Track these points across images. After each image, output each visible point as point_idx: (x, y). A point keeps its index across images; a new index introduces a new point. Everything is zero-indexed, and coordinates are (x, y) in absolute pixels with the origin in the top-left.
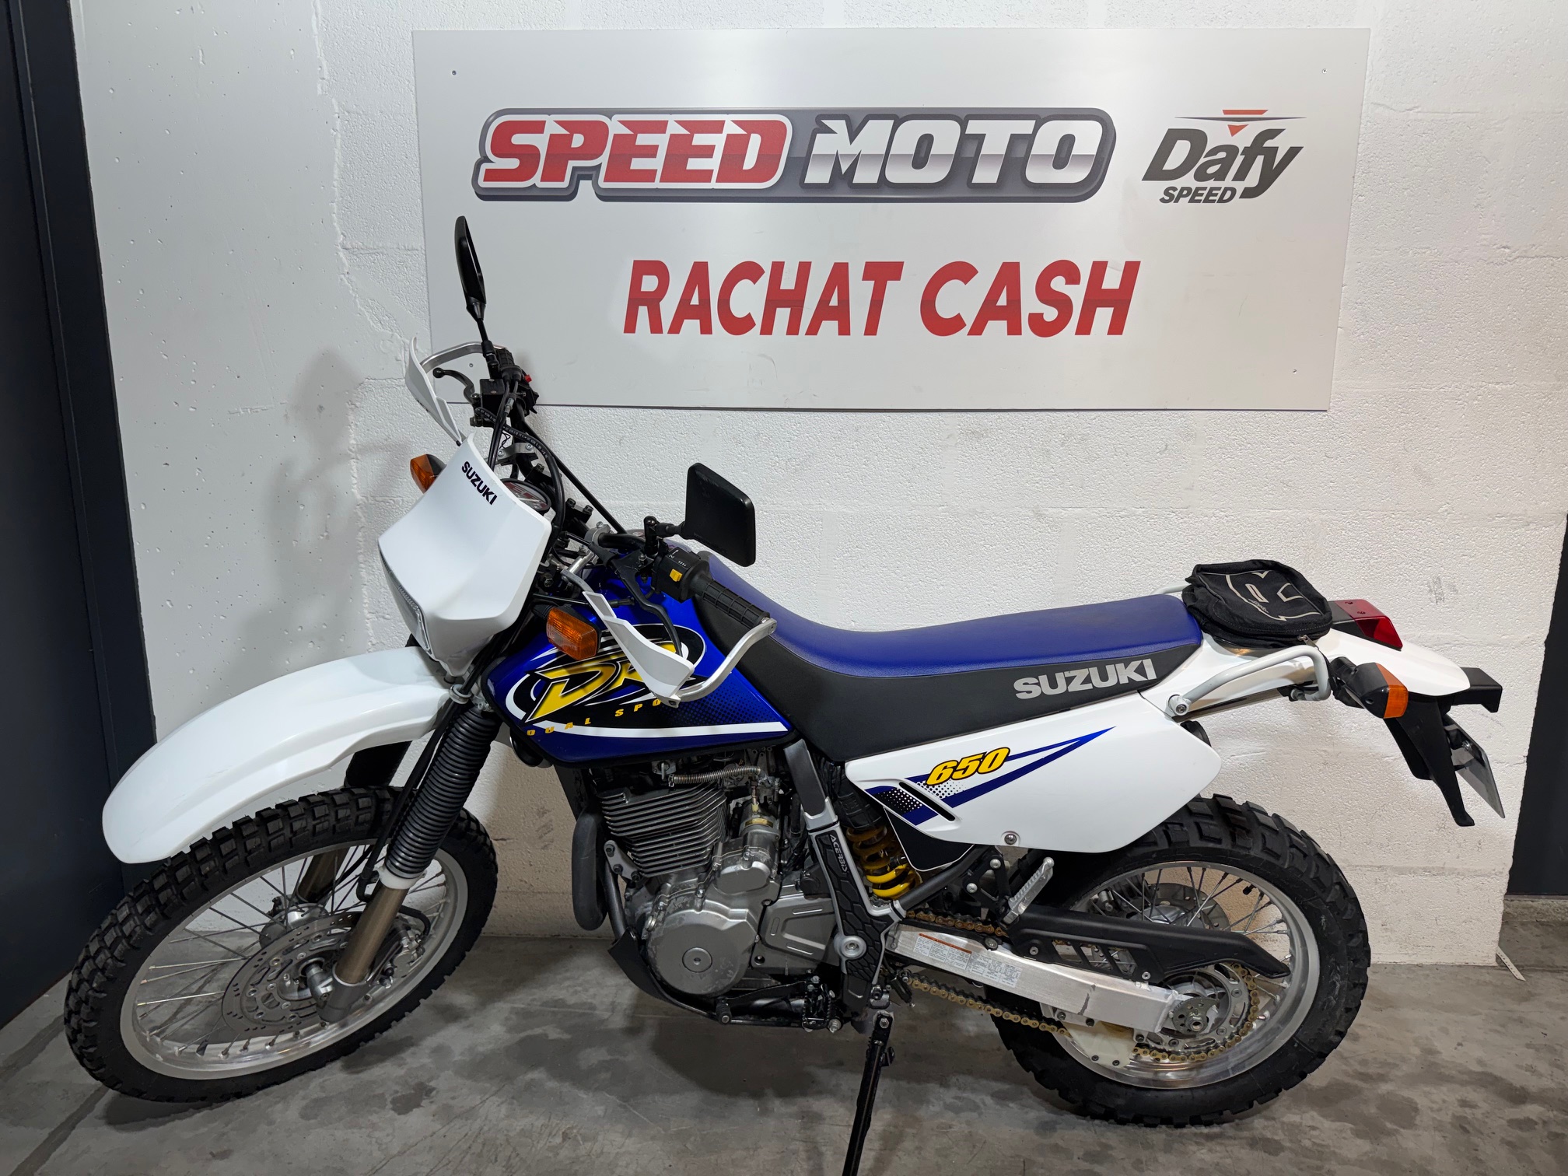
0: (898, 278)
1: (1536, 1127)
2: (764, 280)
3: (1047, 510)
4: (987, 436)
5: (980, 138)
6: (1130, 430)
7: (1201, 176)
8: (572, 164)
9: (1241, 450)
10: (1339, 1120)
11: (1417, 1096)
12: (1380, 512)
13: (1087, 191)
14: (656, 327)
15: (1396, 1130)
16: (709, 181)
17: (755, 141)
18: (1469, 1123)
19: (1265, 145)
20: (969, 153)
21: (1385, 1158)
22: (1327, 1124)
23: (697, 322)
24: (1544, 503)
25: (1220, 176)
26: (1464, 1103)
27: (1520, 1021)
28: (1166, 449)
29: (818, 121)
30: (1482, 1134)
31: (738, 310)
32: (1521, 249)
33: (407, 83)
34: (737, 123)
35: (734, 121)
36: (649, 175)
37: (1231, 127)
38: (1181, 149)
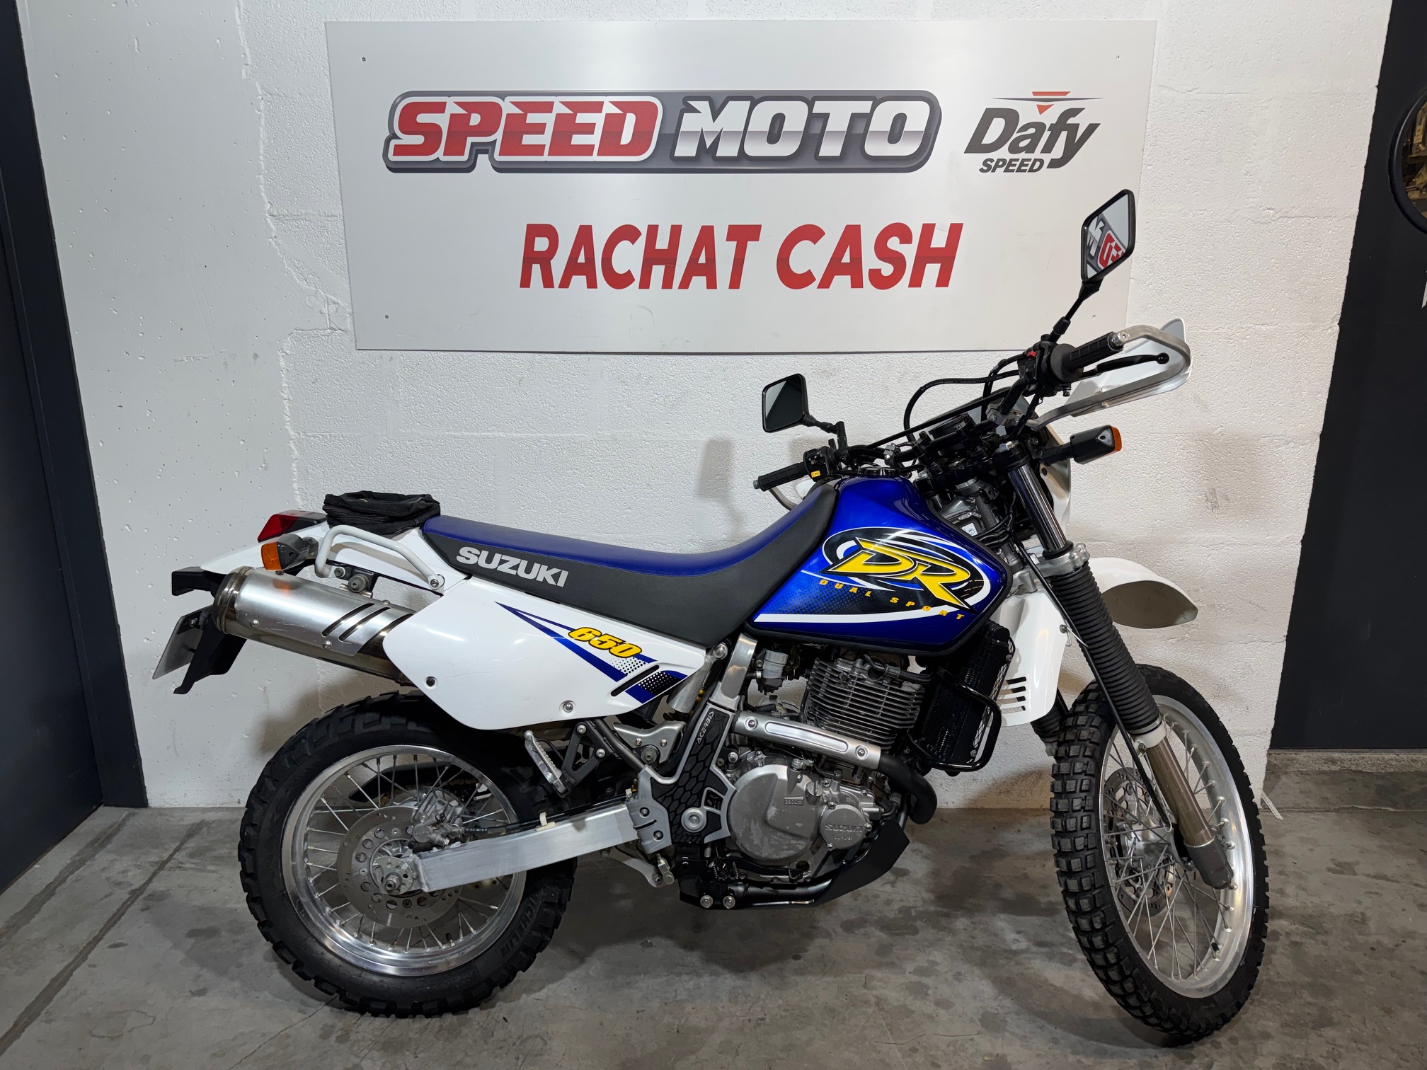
0: (757, 239)
1: (1281, 937)
2: (642, 241)
4: (835, 375)
5: (825, 117)
6: (955, 368)
7: (1014, 149)
8: (470, 140)
12: (1165, 435)
13: (918, 162)
14: (548, 283)
16: (591, 154)
17: (631, 119)
19: (1067, 123)
20: (816, 129)
23: (584, 278)
24: (1300, 425)
25: (1030, 148)
27: (1277, 853)
29: (684, 102)
31: (619, 267)
32: (1283, 210)
33: (322, 68)
34: (615, 104)
35: (612, 102)
36: (538, 150)
37: (1039, 107)
38: (998, 126)
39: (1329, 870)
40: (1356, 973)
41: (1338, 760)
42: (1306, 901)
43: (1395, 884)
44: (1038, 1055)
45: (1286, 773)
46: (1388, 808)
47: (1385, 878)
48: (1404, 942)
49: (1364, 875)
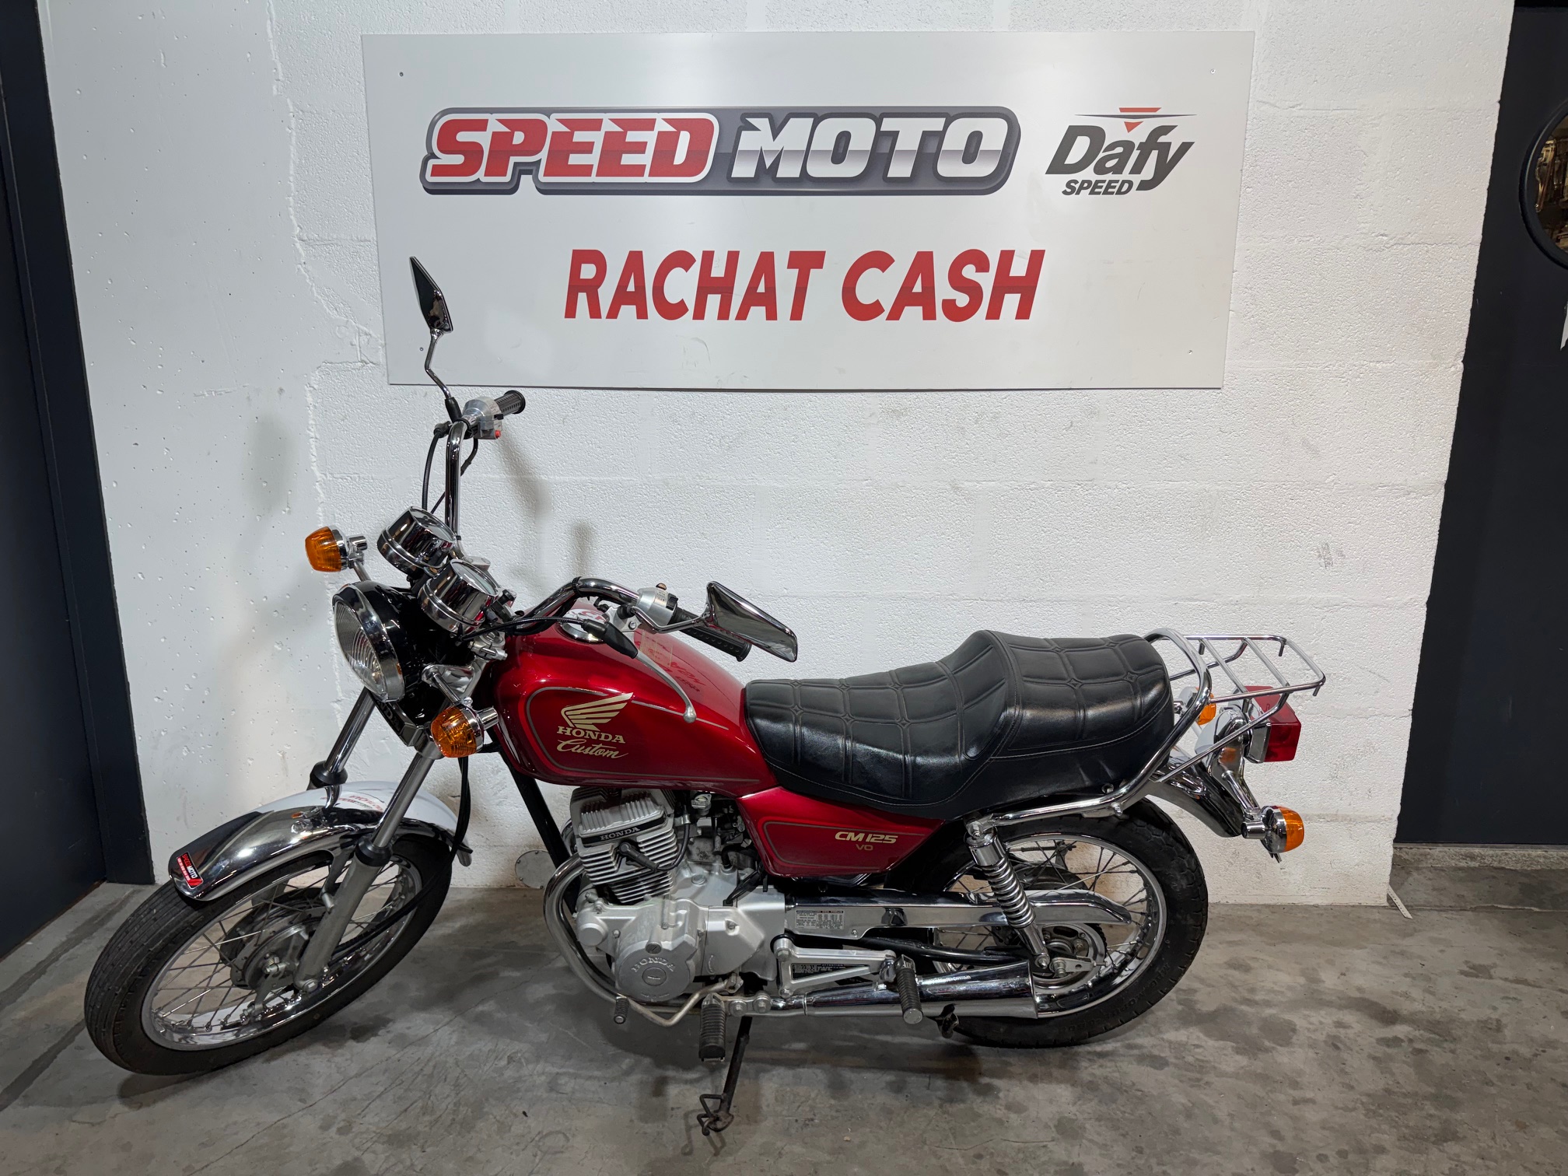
0: (820, 266)
1: (1403, 1044)
2: (696, 268)
3: (962, 484)
4: (907, 415)
5: (894, 135)
6: (1038, 408)
7: (1100, 169)
8: (513, 160)
9: (1141, 426)
10: (1222, 1039)
11: (1297, 1019)
12: (1271, 484)
13: (995, 184)
14: (595, 312)
15: (1273, 1048)
16: (642, 175)
17: (685, 138)
18: (1341, 1042)
19: (1158, 141)
20: (885, 148)
21: (1259, 1071)
22: (1211, 1043)
23: (633, 308)
24: (1422, 473)
25: (1118, 169)
26: (1339, 1024)
27: (1402, 953)
28: (1071, 426)
29: (741, 120)
30: (1351, 1050)
31: (672, 296)
32: (1399, 236)
33: (358, 84)
34: (668, 121)
35: (664, 119)
36: (586, 170)
37: (1127, 124)
38: (1082, 145)
39: (1462, 973)
40: (1487, 1084)
41: (1478, 856)
42: (1434, 1006)
43: (1537, 989)
44: (1119, 1165)
45: (1417, 869)
46: (1533, 908)
47: (1525, 982)
48: (1544, 1051)
49: (1501, 978)
